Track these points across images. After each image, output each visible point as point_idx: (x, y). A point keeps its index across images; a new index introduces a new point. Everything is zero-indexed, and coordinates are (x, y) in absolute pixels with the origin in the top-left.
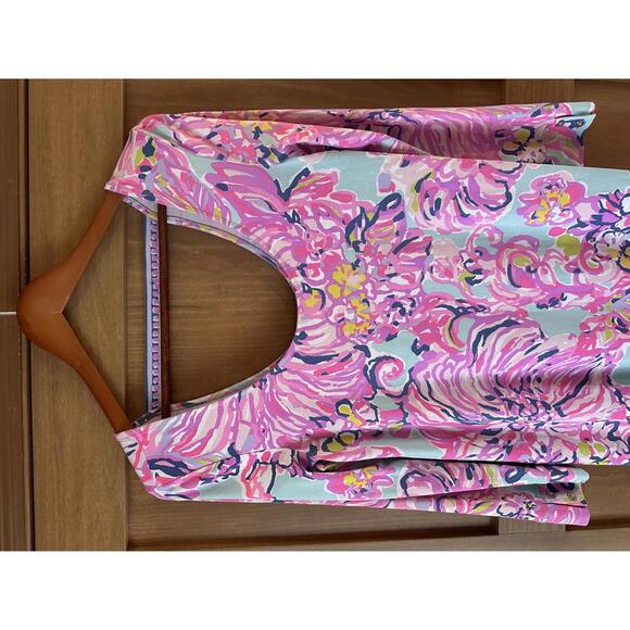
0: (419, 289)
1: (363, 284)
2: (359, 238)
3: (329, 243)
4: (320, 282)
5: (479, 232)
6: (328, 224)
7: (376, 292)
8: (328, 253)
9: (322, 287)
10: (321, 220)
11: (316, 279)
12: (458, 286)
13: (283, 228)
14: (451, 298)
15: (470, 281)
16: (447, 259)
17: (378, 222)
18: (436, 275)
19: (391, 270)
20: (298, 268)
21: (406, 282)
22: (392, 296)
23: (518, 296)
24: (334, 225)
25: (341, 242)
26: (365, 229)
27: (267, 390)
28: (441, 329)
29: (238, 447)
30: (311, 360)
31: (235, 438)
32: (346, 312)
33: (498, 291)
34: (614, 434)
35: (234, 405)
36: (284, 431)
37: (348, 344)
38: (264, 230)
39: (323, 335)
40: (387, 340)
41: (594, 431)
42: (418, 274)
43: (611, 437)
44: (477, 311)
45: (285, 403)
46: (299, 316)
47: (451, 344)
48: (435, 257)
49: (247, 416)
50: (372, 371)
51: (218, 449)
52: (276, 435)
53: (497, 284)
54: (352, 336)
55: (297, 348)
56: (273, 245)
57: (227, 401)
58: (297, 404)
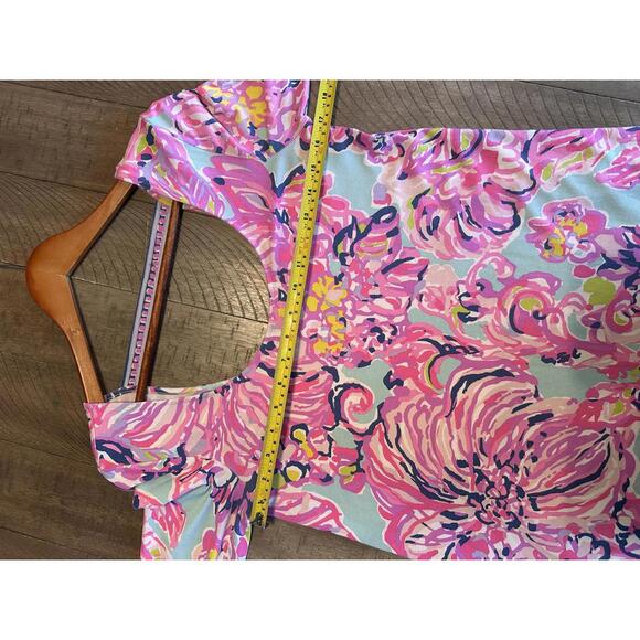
0: (403, 317)
1: (343, 301)
2: (348, 250)
3: (315, 251)
5: (486, 262)
7: (355, 312)
12: (448, 320)
14: (439, 333)
15: (463, 317)
16: (440, 289)
17: (370, 235)
18: (424, 304)
19: (376, 291)
20: (278, 273)
21: (389, 307)
22: (373, 320)
23: (520, 343)
24: (323, 231)
25: (327, 252)
26: (355, 241)
28: (420, 365)
29: (188, 449)
31: (186, 438)
32: (319, 329)
33: (495, 334)
35: (194, 405)
36: (235, 447)
37: (316, 363)
40: (359, 366)
42: (404, 300)
44: (467, 352)
45: (242, 416)
46: (270, 325)
47: (428, 384)
48: (428, 284)
49: (204, 419)
50: (338, 398)
51: (167, 446)
52: (226, 449)
53: (494, 325)
54: (322, 355)
55: (263, 358)
58: (253, 418)
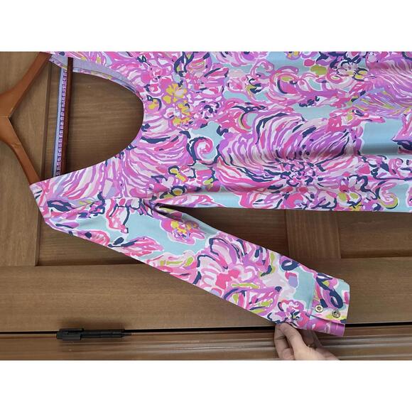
0: (221, 97)
1: (185, 95)
2: (183, 69)
3: (164, 72)
4: (158, 95)
5: (258, 65)
6: (163, 62)
7: (193, 99)
8: (163, 78)
9: (159, 97)
10: (159, 60)
11: (156, 93)
12: (246, 94)
13: (136, 66)
14: (242, 102)
15: (254, 91)
16: (238, 79)
17: (194, 60)
18: (231, 88)
19: (203, 86)
20: (145, 87)
21: (213, 93)
22: (204, 102)
23: (286, 99)
24: (167, 62)
25: (171, 72)
26: (186, 64)
27: (124, 160)
28: (236, 120)
29: (104, 195)
30: (152, 141)
31: (102, 188)
32: (174, 112)
33: (272, 97)
34: (366, 187)
35: (103, 169)
36: (135, 185)
37: (176, 130)
38: (125, 67)
39: (160, 125)
40: (201, 127)
41: (350, 186)
42: (220, 88)
43: (363, 189)
44: (259, 109)
45: (135, 168)
46: (145, 114)
47: (242, 128)
48: (231, 78)
49: (111, 175)
50: (192, 148)
51: (91, 195)
52: (129, 188)
53: (271, 92)
54: (178, 125)
55: (144, 134)
56: (130, 75)
57: (98, 166)
58: (143, 168)
